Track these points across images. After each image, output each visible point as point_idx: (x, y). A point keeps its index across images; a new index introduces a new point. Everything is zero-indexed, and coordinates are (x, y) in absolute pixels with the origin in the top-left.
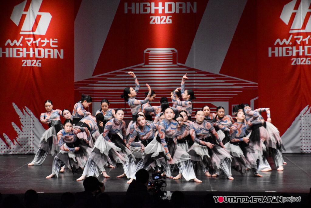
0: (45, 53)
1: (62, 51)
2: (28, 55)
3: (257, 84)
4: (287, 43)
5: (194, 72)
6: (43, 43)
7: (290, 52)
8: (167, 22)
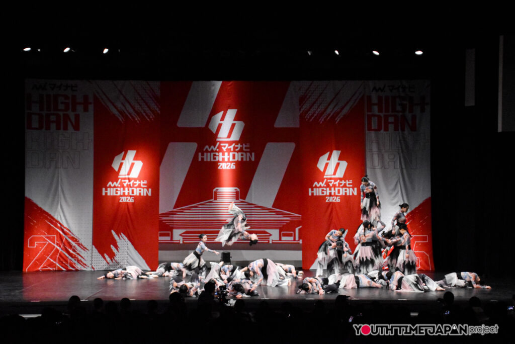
0: (137, 192)
1: (150, 190)
2: (124, 193)
3: (300, 216)
4: (322, 185)
5: (253, 206)
6: (136, 184)
7: (325, 192)
8: (232, 168)
